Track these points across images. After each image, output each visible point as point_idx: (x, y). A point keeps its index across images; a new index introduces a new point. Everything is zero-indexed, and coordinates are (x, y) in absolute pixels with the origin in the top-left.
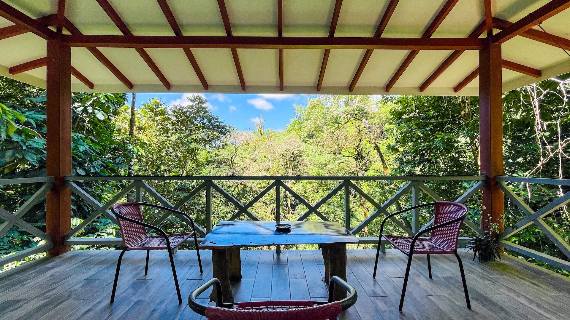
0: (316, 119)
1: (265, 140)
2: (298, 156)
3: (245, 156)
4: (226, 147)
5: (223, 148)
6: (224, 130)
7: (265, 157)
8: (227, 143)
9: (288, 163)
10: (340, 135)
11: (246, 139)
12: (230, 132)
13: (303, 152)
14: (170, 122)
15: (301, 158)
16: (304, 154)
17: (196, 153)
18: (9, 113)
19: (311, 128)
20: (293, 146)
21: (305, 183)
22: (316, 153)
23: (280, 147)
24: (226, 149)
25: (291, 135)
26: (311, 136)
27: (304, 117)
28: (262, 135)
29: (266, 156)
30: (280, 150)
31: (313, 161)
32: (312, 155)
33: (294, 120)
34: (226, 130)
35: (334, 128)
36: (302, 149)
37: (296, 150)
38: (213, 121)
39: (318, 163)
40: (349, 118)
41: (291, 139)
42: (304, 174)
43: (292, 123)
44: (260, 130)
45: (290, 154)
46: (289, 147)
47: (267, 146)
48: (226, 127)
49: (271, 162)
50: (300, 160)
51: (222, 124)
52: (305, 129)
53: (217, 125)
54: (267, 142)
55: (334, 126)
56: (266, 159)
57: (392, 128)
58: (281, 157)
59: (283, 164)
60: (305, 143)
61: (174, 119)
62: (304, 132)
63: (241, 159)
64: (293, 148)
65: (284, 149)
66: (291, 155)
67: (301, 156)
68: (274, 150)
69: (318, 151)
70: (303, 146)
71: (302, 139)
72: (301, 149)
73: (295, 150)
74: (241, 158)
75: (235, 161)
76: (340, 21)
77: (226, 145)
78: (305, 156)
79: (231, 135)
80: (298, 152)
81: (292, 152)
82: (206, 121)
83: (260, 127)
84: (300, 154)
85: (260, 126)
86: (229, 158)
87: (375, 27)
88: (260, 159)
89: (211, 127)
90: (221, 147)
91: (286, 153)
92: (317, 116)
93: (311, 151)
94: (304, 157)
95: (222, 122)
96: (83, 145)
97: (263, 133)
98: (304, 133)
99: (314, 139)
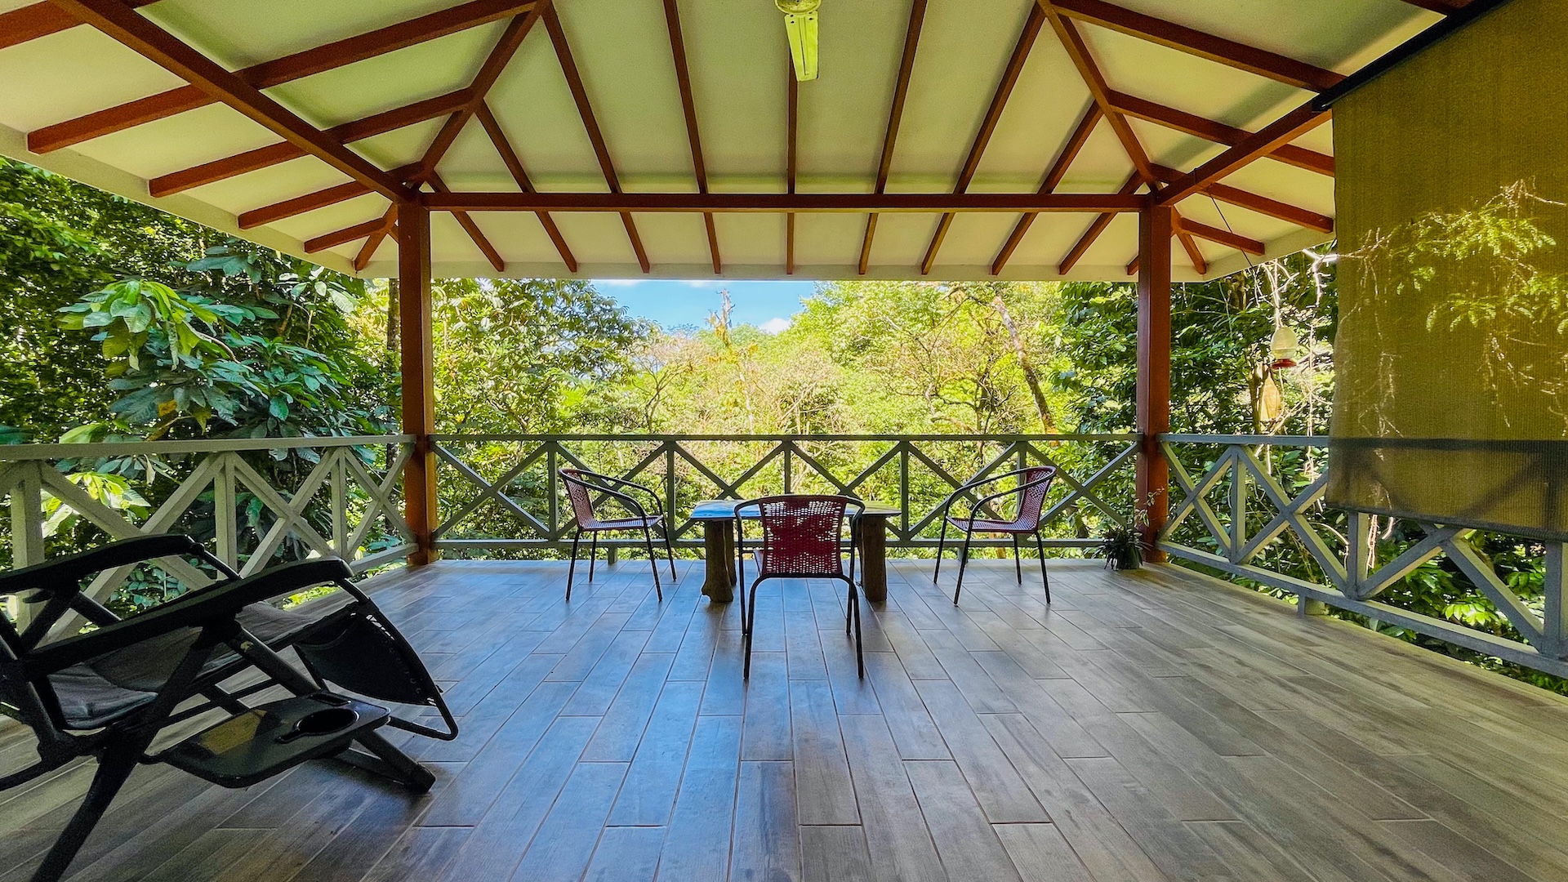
0: (872, 301)
1: (735, 360)
2: (824, 402)
3: (680, 402)
4: (631, 378)
5: (623, 381)
6: (626, 334)
7: (736, 404)
8: (634, 366)
9: (798, 420)
10: (937, 344)
11: (687, 357)
12: (643, 339)
13: (839, 392)
14: (486, 311)
15: (830, 407)
16: (841, 395)
17: (551, 394)
18: (179, 306)
19: (858, 327)
20: (811, 375)
21: (842, 474)
22: (874, 394)
23: (775, 377)
24: (630, 383)
25: (804, 345)
26: (860, 347)
27: (841, 293)
28: (727, 345)
29: (738, 401)
30: (774, 387)
31: (867, 415)
32: (864, 400)
33: (812, 302)
34: (631, 332)
35: (920, 325)
36: (835, 384)
37: (819, 384)
38: (597, 309)
39: (879, 421)
40: (959, 299)
41: (806, 355)
42: (841, 450)
43: (808, 308)
44: (723, 331)
45: (802, 397)
46: (799, 377)
47: (741, 375)
48: (634, 324)
49: (751, 417)
50: (830, 413)
51: (622, 317)
52: (843, 329)
53: (609, 321)
54: (741, 365)
55: (922, 321)
56: (737, 409)
57: (1051, 331)
58: (778, 404)
59: (782, 422)
60: (843, 365)
61: (497, 302)
62: (840, 336)
63: (668, 410)
64: (809, 380)
65: (785, 382)
66: (807, 401)
67: (831, 402)
68: (760, 386)
69: (878, 389)
70: (839, 372)
71: (834, 355)
72: (833, 381)
73: (816, 386)
74: (670, 409)
75: (655, 416)
76: (894, 165)
77: (631, 372)
78: (842, 401)
79: (645, 347)
80: (825, 389)
81: (808, 391)
82: (578, 309)
83: (723, 323)
84: (830, 397)
85: (723, 320)
86: (641, 405)
87: (955, 174)
88: (723, 409)
89: (593, 324)
90: (619, 377)
91: (792, 392)
92: (876, 294)
93: (860, 388)
94: (839, 405)
95: (622, 311)
96: (314, 377)
97: (730, 341)
98: (840, 340)
99: (868, 357)
